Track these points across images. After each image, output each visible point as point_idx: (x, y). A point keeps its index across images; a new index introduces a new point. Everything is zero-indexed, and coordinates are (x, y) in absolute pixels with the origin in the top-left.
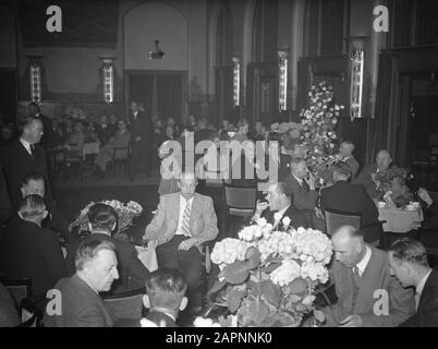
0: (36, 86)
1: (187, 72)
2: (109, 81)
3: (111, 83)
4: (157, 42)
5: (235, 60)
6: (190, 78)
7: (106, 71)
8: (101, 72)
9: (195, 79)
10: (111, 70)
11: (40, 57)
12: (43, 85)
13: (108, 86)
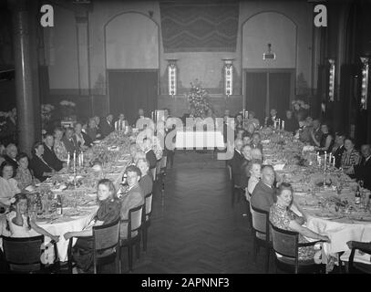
0: (172, 83)
1: (295, 69)
2: (229, 78)
3: (231, 80)
4: (270, 45)
5: (331, 61)
6: (298, 74)
7: (227, 70)
8: (223, 71)
9: (302, 75)
10: (231, 70)
11: (175, 60)
12: (178, 82)
13: (229, 82)
